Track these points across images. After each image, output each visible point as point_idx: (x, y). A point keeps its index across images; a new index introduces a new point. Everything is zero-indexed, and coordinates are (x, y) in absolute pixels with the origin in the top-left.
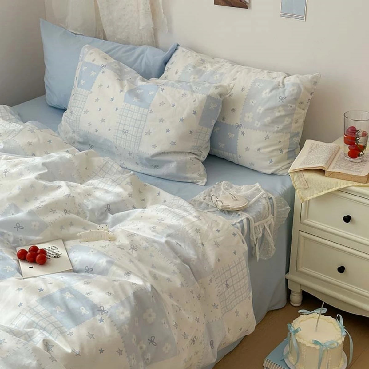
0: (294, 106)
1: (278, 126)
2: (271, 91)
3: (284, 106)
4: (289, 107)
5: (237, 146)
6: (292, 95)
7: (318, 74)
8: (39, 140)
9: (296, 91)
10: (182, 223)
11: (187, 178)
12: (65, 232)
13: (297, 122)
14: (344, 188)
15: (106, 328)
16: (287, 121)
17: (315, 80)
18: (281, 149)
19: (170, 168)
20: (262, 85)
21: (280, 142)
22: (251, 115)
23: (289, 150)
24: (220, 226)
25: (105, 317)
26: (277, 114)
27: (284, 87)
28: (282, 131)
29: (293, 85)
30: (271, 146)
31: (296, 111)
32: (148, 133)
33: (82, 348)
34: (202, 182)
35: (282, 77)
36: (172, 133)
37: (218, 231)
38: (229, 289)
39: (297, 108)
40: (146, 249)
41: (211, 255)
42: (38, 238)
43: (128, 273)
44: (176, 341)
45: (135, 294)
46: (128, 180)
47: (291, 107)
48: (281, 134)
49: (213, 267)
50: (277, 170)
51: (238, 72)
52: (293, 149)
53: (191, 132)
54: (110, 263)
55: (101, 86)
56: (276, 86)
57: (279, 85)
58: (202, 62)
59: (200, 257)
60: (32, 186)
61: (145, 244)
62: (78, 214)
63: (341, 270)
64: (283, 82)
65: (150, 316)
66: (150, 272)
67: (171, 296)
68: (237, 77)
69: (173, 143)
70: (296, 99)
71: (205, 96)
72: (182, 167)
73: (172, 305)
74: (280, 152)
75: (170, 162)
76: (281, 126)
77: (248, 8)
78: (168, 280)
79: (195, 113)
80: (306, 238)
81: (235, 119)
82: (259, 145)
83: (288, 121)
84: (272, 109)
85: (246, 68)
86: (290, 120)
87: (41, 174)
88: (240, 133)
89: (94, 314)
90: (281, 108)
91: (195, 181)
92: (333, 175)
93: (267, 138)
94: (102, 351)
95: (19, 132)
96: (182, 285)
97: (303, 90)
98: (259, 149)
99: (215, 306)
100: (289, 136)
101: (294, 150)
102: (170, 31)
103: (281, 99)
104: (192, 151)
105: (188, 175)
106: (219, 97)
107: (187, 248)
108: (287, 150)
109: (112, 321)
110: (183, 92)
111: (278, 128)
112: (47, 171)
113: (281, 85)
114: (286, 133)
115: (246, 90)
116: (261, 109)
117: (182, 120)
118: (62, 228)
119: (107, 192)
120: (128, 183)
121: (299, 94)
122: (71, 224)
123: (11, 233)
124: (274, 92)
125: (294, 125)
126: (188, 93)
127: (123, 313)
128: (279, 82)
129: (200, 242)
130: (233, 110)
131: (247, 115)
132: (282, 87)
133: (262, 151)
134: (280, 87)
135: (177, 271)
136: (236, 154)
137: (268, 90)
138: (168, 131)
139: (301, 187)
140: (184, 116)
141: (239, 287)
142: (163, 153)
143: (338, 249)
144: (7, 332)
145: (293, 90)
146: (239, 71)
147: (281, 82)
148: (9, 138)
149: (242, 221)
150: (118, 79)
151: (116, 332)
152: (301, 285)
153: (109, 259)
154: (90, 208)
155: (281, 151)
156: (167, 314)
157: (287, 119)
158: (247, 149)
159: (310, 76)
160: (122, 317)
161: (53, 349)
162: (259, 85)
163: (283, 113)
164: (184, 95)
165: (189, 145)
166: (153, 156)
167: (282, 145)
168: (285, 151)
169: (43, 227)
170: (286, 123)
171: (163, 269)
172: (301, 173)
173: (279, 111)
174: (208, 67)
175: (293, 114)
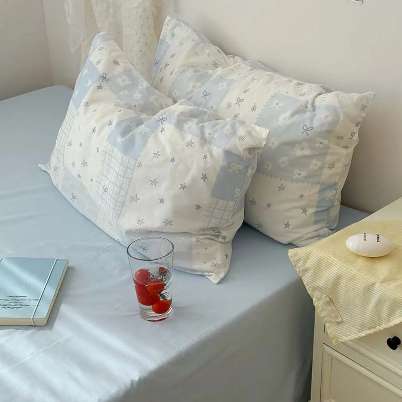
0: (326, 142)
1: (299, 172)
2: (293, 115)
3: (311, 141)
4: (317, 143)
7: (370, 94)
9: (330, 119)
13: (331, 167)
16: (314, 164)
17: (364, 103)
18: (304, 208)
20: (282, 104)
21: (302, 196)
23: (319, 209)
26: (299, 153)
27: (314, 110)
28: (305, 179)
29: (328, 108)
30: (287, 201)
31: (330, 151)
35: (315, 94)
39: (331, 145)
47: (321, 143)
48: (305, 184)
50: (296, 240)
51: (253, 79)
52: (325, 208)
53: (198, 207)
56: (301, 108)
57: (307, 107)
64: (313, 102)
68: (250, 88)
70: (329, 132)
74: (302, 211)
76: (304, 173)
79: (205, 177)
83: (316, 165)
84: (290, 144)
85: (267, 75)
86: (319, 164)
90: (305, 144)
93: (282, 189)
97: (342, 117)
98: (269, 205)
100: (317, 188)
101: (327, 210)
103: (306, 130)
108: (314, 210)
111: (299, 174)
113: (309, 106)
114: (313, 183)
117: (183, 187)
121: (334, 123)
124: (297, 116)
125: (327, 172)
128: (307, 102)
132: (311, 110)
134: (309, 111)
137: (288, 114)
145: (326, 117)
146: (256, 79)
147: (310, 102)
155: (305, 211)
157: (314, 161)
158: (253, 202)
159: (356, 96)
162: (277, 104)
163: (308, 152)
167: (305, 202)
168: (311, 211)
170: (312, 167)
173: (302, 149)
174: (219, 71)
175: (325, 154)
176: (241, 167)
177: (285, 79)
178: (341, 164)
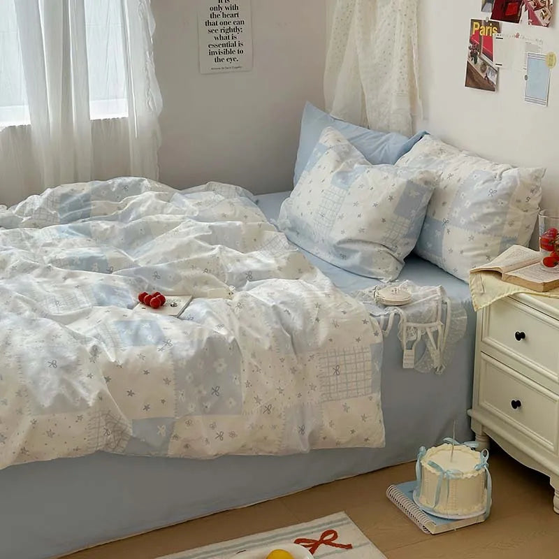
0: (507, 202)
1: (485, 226)
2: (484, 183)
3: (494, 201)
4: (499, 203)
5: (442, 246)
6: (504, 189)
8: (235, 214)
9: (510, 184)
10: (304, 295)
11: (372, 274)
12: (197, 288)
13: (511, 224)
14: (514, 294)
15: (162, 356)
16: (497, 220)
17: (537, 175)
18: (487, 255)
19: (355, 259)
20: (479, 176)
21: (486, 245)
22: (458, 210)
24: (350, 309)
25: (167, 348)
26: (486, 211)
27: (501, 180)
28: (489, 231)
29: (510, 177)
30: (475, 249)
31: (510, 210)
32: (341, 217)
33: (127, 362)
34: (386, 280)
36: (363, 218)
37: (345, 313)
38: (338, 377)
39: (510, 206)
40: (252, 309)
41: (323, 332)
42: (170, 290)
43: (221, 326)
44: (243, 399)
45: (210, 340)
46: (287, 255)
47: (502, 203)
48: (489, 236)
49: (320, 343)
51: (465, 162)
53: (384, 220)
54: (209, 313)
55: (320, 167)
56: (491, 178)
57: (495, 177)
58: (440, 152)
59: (308, 330)
60: (189, 244)
61: (253, 305)
62: (217, 275)
63: (516, 404)
64: (501, 175)
65: (220, 365)
66: (241, 328)
67: (254, 356)
69: (362, 230)
70: (509, 195)
71: (405, 180)
72: (367, 260)
73: (250, 363)
74: (487, 259)
75: (356, 251)
76: (488, 226)
77: (494, 91)
78: (257, 340)
79: (391, 198)
80: (487, 362)
81: (443, 214)
82: (463, 247)
84: (480, 204)
86: (501, 220)
87: (204, 235)
88: (446, 231)
89: (157, 343)
90: (490, 204)
91: (379, 277)
92: (509, 279)
93: (471, 238)
94: (146, 373)
95: (218, 203)
96: (270, 348)
97: (519, 182)
98: (462, 252)
99: (313, 387)
100: (499, 241)
102: (426, 119)
103: (492, 193)
104: (383, 243)
105: (373, 270)
106: (423, 184)
107: (296, 318)
109: (171, 353)
110: (386, 174)
112: (211, 233)
113: (497, 177)
114: (495, 236)
115: (462, 182)
116: (468, 204)
117: (375, 205)
118: (195, 284)
119: (259, 261)
120: (285, 258)
121: (512, 188)
122: (206, 283)
123: (147, 281)
124: (487, 184)
125: (507, 228)
126: (390, 177)
127: (187, 350)
128: (497, 174)
129: (315, 316)
130: (444, 204)
131: (455, 209)
132: (498, 179)
133: (464, 254)
134: (496, 180)
135: (271, 335)
136: (441, 256)
137: (482, 182)
138: (359, 216)
139: (477, 291)
140: (379, 200)
141: (354, 380)
142: (350, 241)
143: (519, 380)
144: (69, 333)
145: (507, 184)
146: (467, 162)
147: (499, 174)
148: (208, 208)
149: (388, 315)
150: (337, 161)
151: (170, 363)
152: (483, 426)
153: (210, 310)
154: (230, 271)
155: (489, 258)
156: (242, 371)
157: (497, 218)
158: (451, 251)
159: (531, 170)
160: (184, 354)
161: (99, 355)
162: (475, 176)
163: (491, 210)
164: (386, 178)
165: (380, 235)
166: (340, 243)
167: (489, 250)
169: (178, 279)
170: (495, 222)
171: (258, 330)
172: (479, 275)
173: (488, 207)
174: (442, 157)
175: (506, 213)
176: (418, 194)
177: (488, 161)
178: (520, 223)
